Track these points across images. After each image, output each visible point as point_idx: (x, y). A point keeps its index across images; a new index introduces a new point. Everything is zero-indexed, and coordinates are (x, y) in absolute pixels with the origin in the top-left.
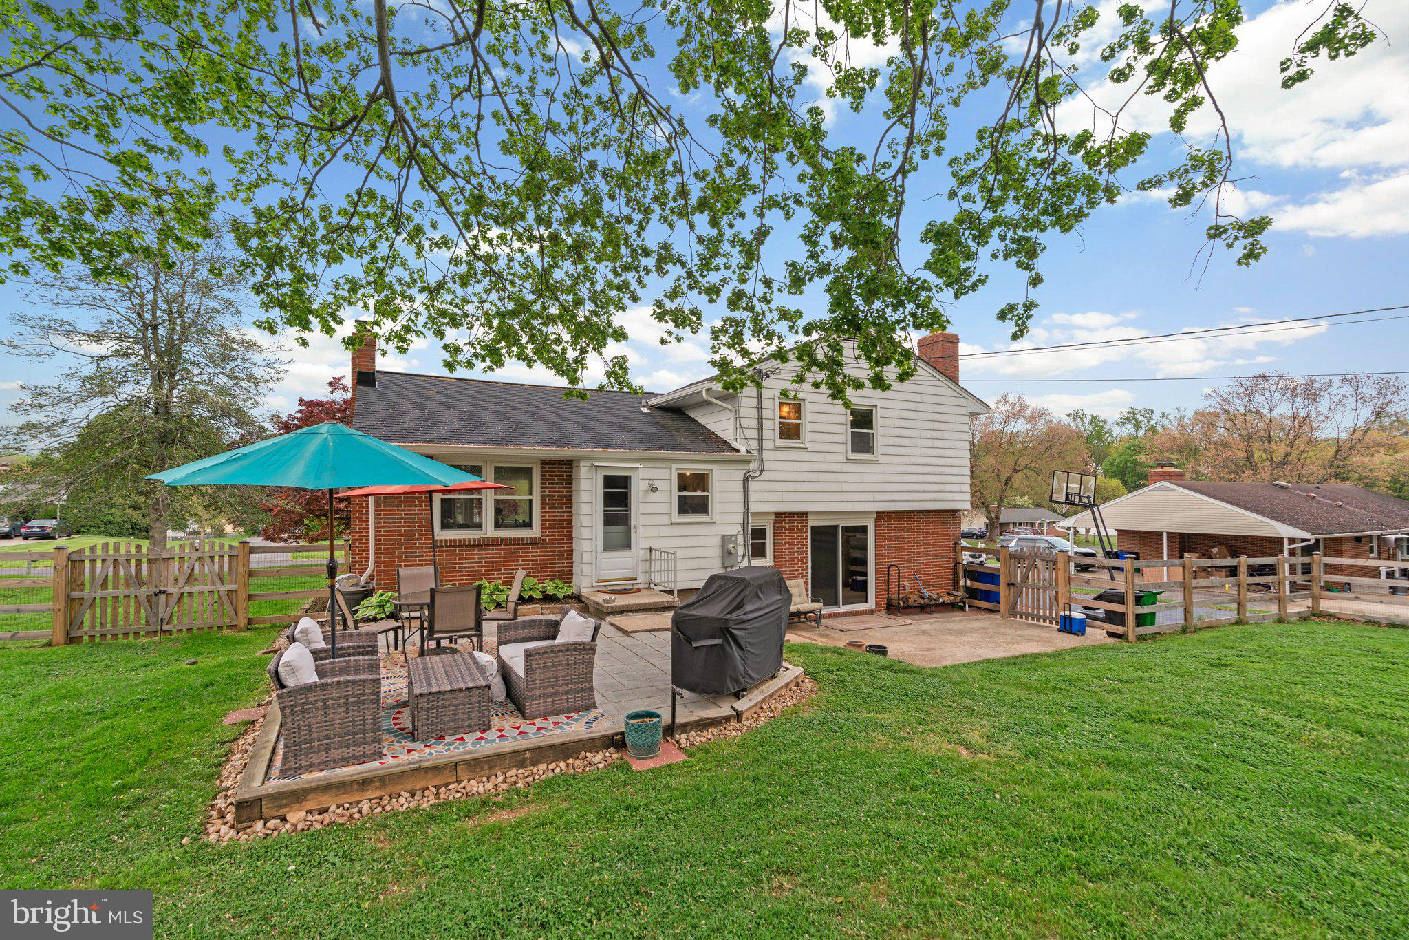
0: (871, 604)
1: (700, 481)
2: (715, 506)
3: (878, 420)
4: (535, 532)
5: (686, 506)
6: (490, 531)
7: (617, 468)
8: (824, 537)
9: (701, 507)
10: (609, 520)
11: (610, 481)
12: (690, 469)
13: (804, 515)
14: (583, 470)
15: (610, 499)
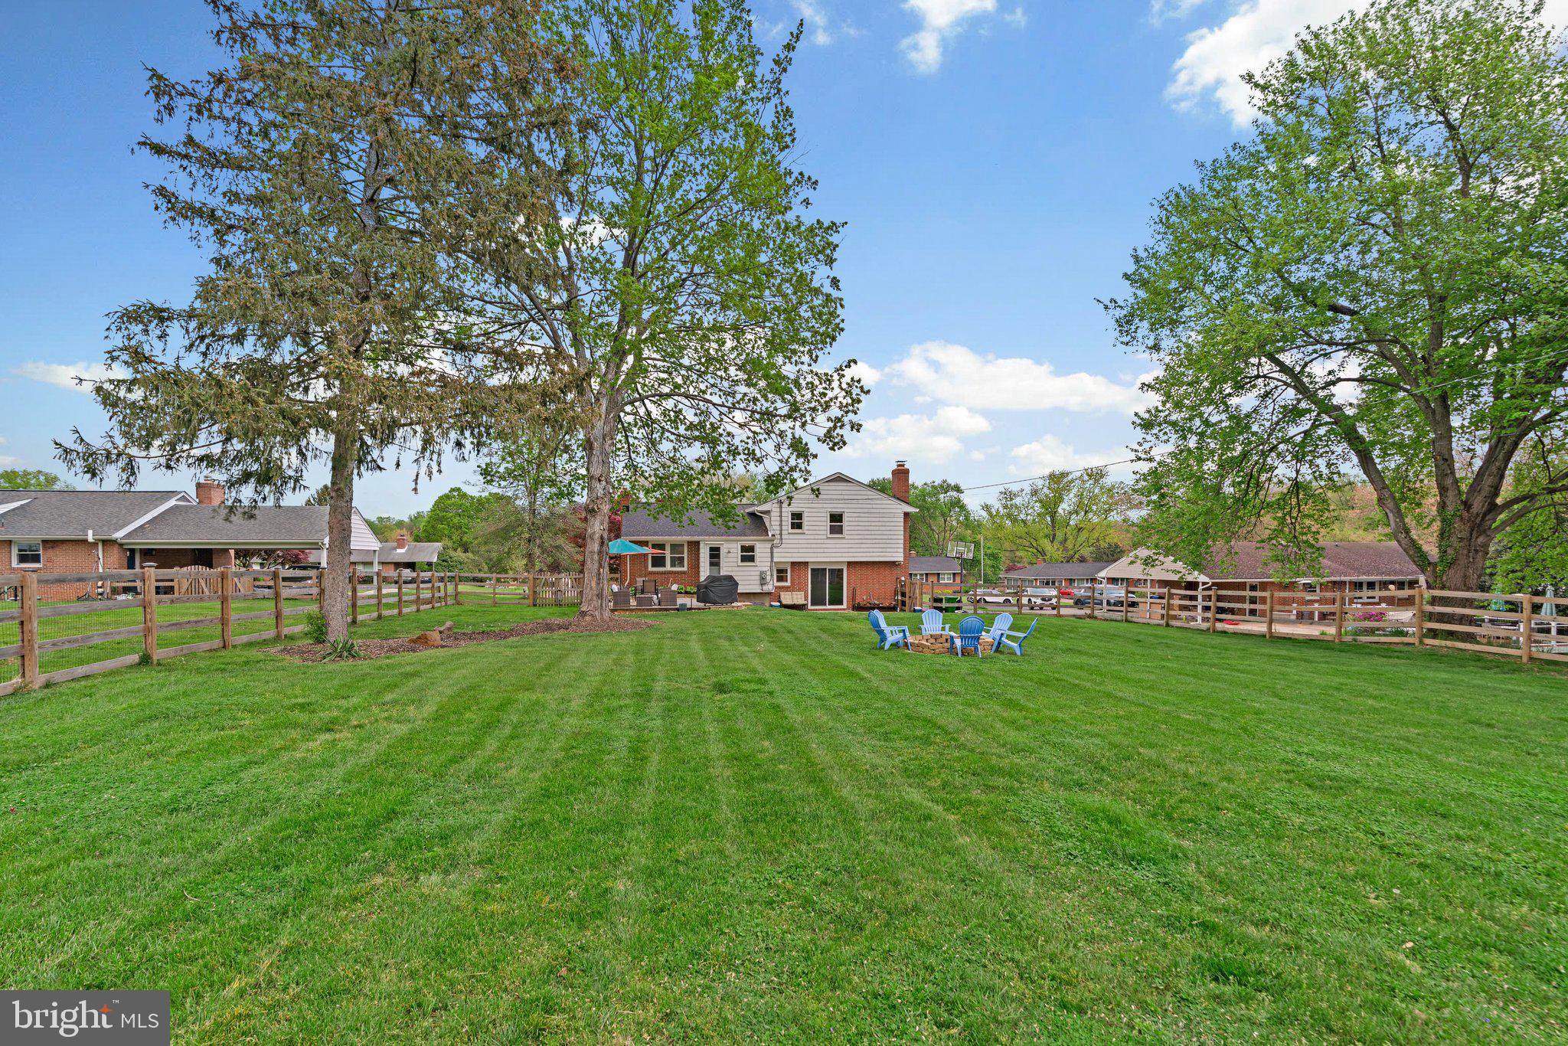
0: (845, 606)
1: (751, 549)
2: (757, 559)
3: (845, 519)
4: (685, 569)
5: (744, 559)
6: (668, 568)
7: (715, 544)
8: (818, 573)
9: (751, 559)
10: (712, 564)
11: (712, 549)
12: (747, 544)
13: (806, 564)
14: (702, 545)
15: (712, 556)
